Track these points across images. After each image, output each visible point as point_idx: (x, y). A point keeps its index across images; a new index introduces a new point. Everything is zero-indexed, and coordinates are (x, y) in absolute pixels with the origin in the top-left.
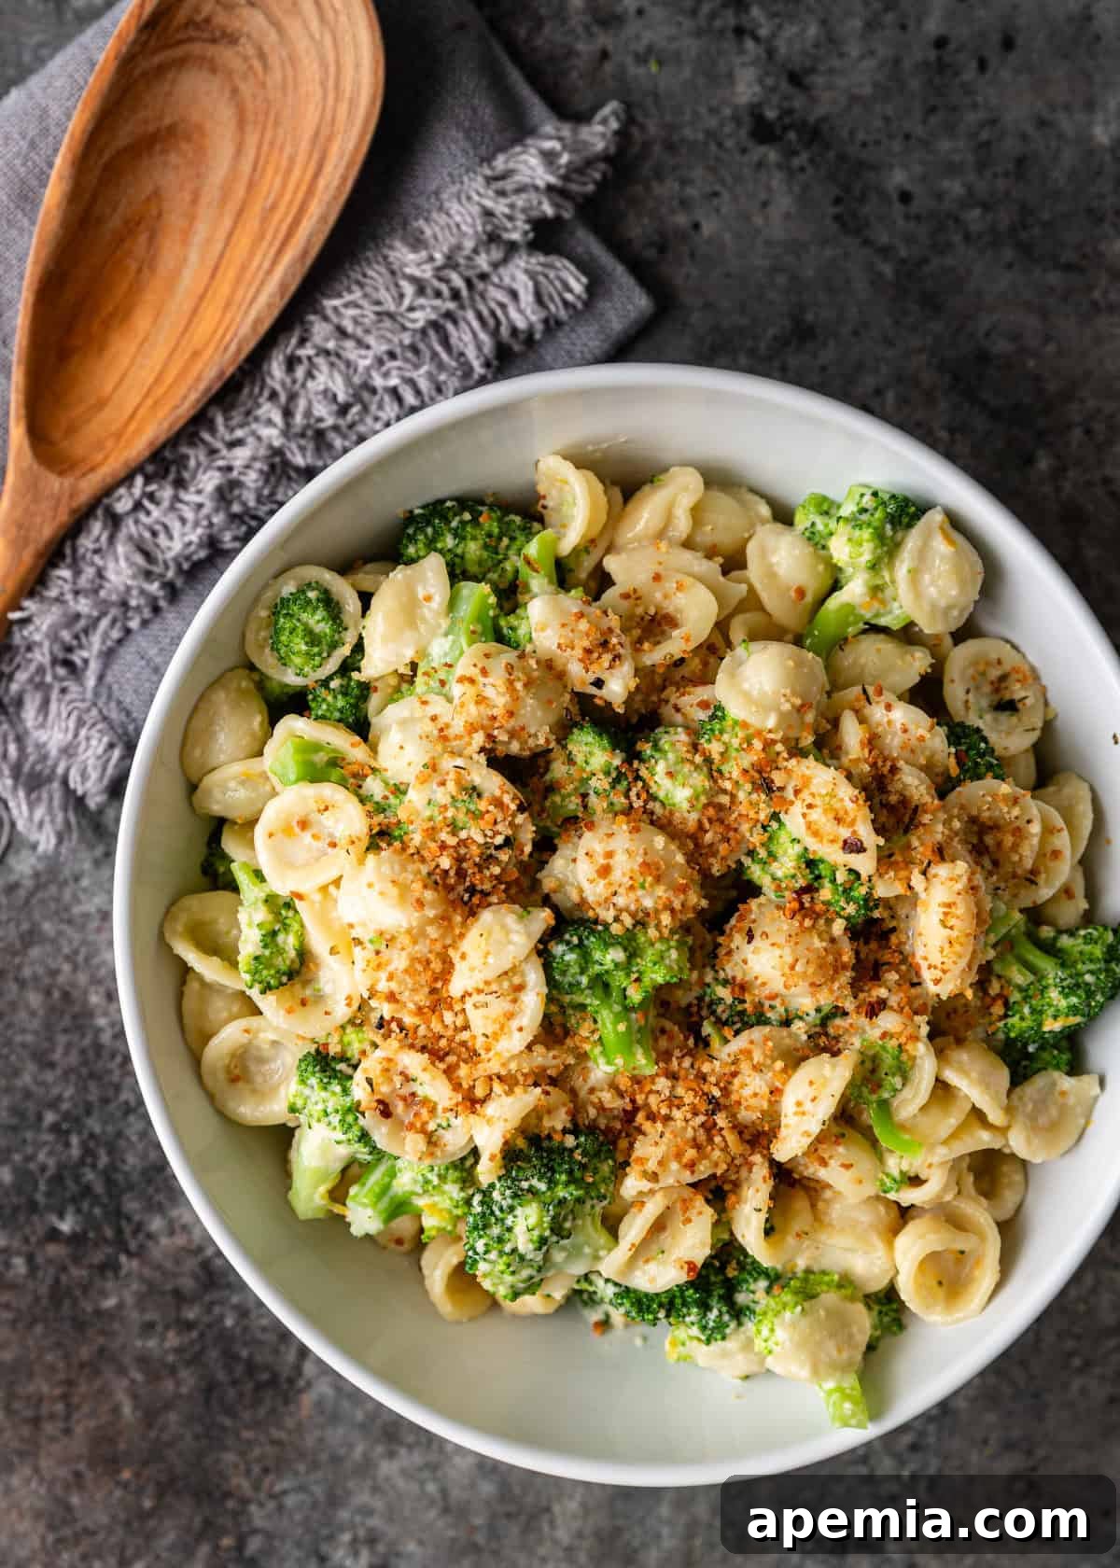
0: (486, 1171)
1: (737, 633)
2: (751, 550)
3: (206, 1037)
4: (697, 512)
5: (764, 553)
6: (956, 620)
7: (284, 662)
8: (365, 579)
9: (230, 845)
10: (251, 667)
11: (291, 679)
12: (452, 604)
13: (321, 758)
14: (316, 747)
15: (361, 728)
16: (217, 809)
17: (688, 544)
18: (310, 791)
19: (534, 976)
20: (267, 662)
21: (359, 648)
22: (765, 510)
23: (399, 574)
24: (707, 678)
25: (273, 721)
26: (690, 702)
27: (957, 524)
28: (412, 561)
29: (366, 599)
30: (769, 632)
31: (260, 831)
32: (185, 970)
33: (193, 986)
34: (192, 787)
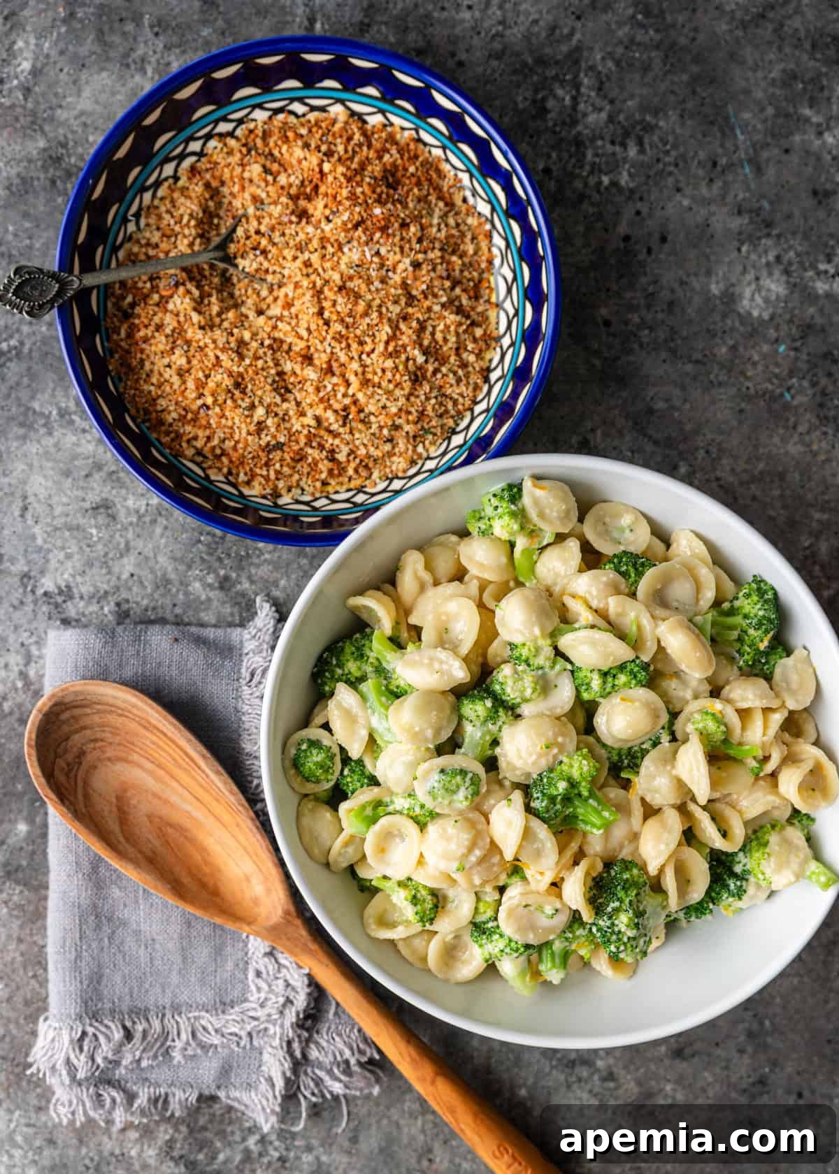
0: (587, 916)
1: (490, 603)
2: (464, 562)
3: (424, 959)
4: (428, 567)
5: (470, 559)
6: (575, 515)
7: (318, 781)
8: (319, 720)
9: (363, 873)
10: (306, 795)
11: (328, 786)
12: (364, 698)
13: (369, 811)
14: (363, 807)
15: (374, 781)
16: (345, 865)
17: (436, 583)
18: (377, 827)
19: (536, 824)
20: (310, 788)
21: (342, 749)
22: (454, 538)
23: (332, 704)
24: (496, 634)
25: (336, 810)
26: (495, 648)
27: (538, 478)
28: (332, 694)
29: (326, 726)
30: (503, 592)
31: (370, 860)
32: (392, 943)
33: (401, 946)
34: (327, 865)
